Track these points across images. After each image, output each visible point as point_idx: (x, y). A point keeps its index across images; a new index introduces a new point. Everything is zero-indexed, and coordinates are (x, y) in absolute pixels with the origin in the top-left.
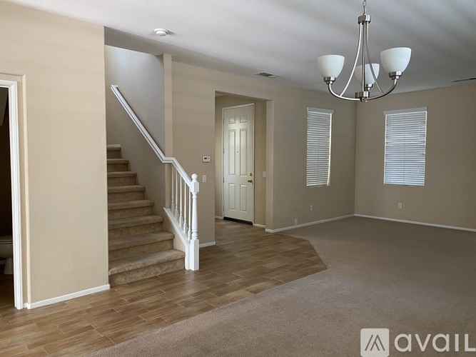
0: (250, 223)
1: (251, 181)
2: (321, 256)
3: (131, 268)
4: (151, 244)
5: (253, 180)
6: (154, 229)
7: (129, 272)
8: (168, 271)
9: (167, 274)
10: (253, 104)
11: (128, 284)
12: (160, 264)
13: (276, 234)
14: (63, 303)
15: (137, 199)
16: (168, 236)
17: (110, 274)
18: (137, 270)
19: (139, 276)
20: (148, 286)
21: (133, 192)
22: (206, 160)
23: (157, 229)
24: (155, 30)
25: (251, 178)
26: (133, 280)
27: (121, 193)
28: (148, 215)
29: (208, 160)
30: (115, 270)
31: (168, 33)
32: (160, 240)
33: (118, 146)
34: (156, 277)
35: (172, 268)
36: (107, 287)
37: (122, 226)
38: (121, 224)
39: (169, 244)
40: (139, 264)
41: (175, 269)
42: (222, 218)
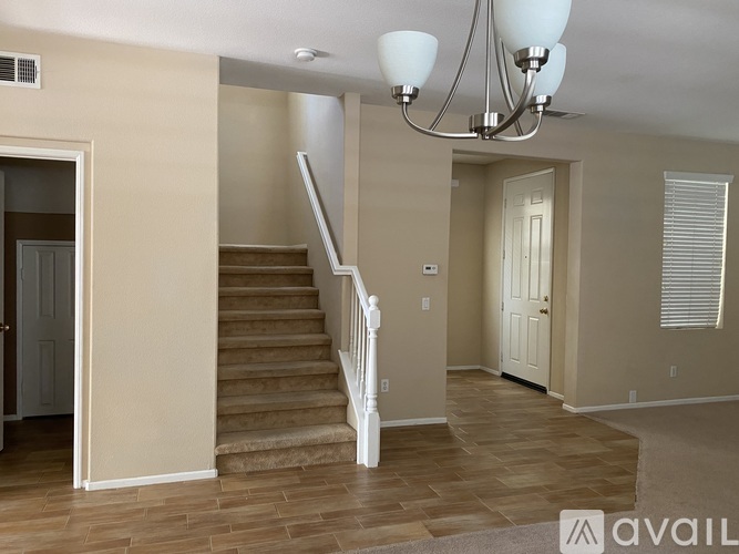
0: (542, 390)
1: (546, 312)
2: (641, 477)
3: (253, 449)
4: (306, 410)
5: (549, 311)
6: (322, 384)
7: (251, 454)
8: (323, 461)
9: (321, 465)
10: (551, 170)
11: (249, 473)
12: (309, 447)
13: (580, 416)
14: (133, 490)
15: (311, 332)
16: (336, 398)
17: (217, 453)
18: (267, 452)
19: (271, 462)
20: (273, 483)
21: (304, 319)
22: (428, 272)
23: (327, 385)
24: (296, 51)
25: (546, 306)
26: (259, 468)
27: (286, 321)
28: (321, 359)
29: (435, 272)
30: (226, 447)
31: (317, 54)
32: (320, 404)
33: (304, 246)
34: (300, 468)
35: (332, 457)
36: (212, 473)
37: (265, 375)
38: (264, 371)
39: (338, 414)
40: (270, 442)
41: (338, 459)
42: (499, 373)
